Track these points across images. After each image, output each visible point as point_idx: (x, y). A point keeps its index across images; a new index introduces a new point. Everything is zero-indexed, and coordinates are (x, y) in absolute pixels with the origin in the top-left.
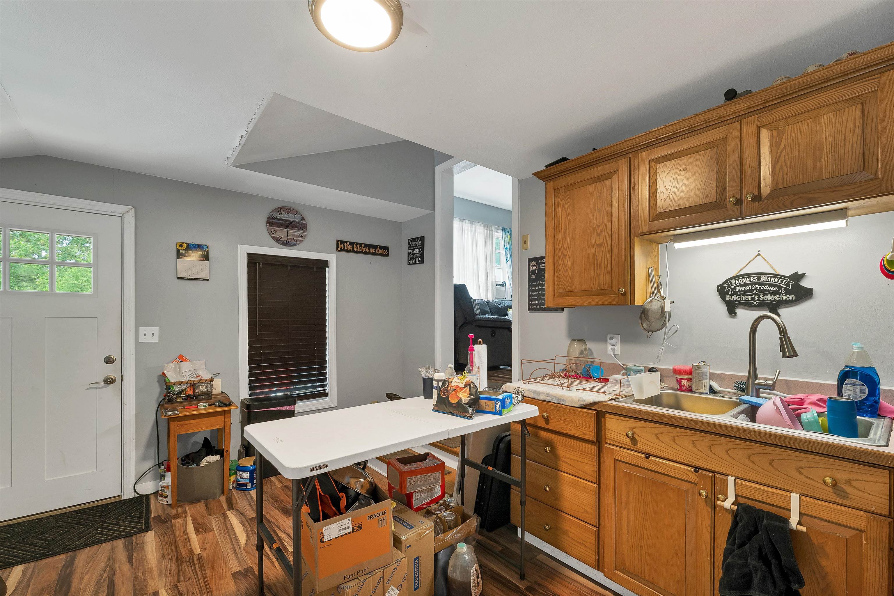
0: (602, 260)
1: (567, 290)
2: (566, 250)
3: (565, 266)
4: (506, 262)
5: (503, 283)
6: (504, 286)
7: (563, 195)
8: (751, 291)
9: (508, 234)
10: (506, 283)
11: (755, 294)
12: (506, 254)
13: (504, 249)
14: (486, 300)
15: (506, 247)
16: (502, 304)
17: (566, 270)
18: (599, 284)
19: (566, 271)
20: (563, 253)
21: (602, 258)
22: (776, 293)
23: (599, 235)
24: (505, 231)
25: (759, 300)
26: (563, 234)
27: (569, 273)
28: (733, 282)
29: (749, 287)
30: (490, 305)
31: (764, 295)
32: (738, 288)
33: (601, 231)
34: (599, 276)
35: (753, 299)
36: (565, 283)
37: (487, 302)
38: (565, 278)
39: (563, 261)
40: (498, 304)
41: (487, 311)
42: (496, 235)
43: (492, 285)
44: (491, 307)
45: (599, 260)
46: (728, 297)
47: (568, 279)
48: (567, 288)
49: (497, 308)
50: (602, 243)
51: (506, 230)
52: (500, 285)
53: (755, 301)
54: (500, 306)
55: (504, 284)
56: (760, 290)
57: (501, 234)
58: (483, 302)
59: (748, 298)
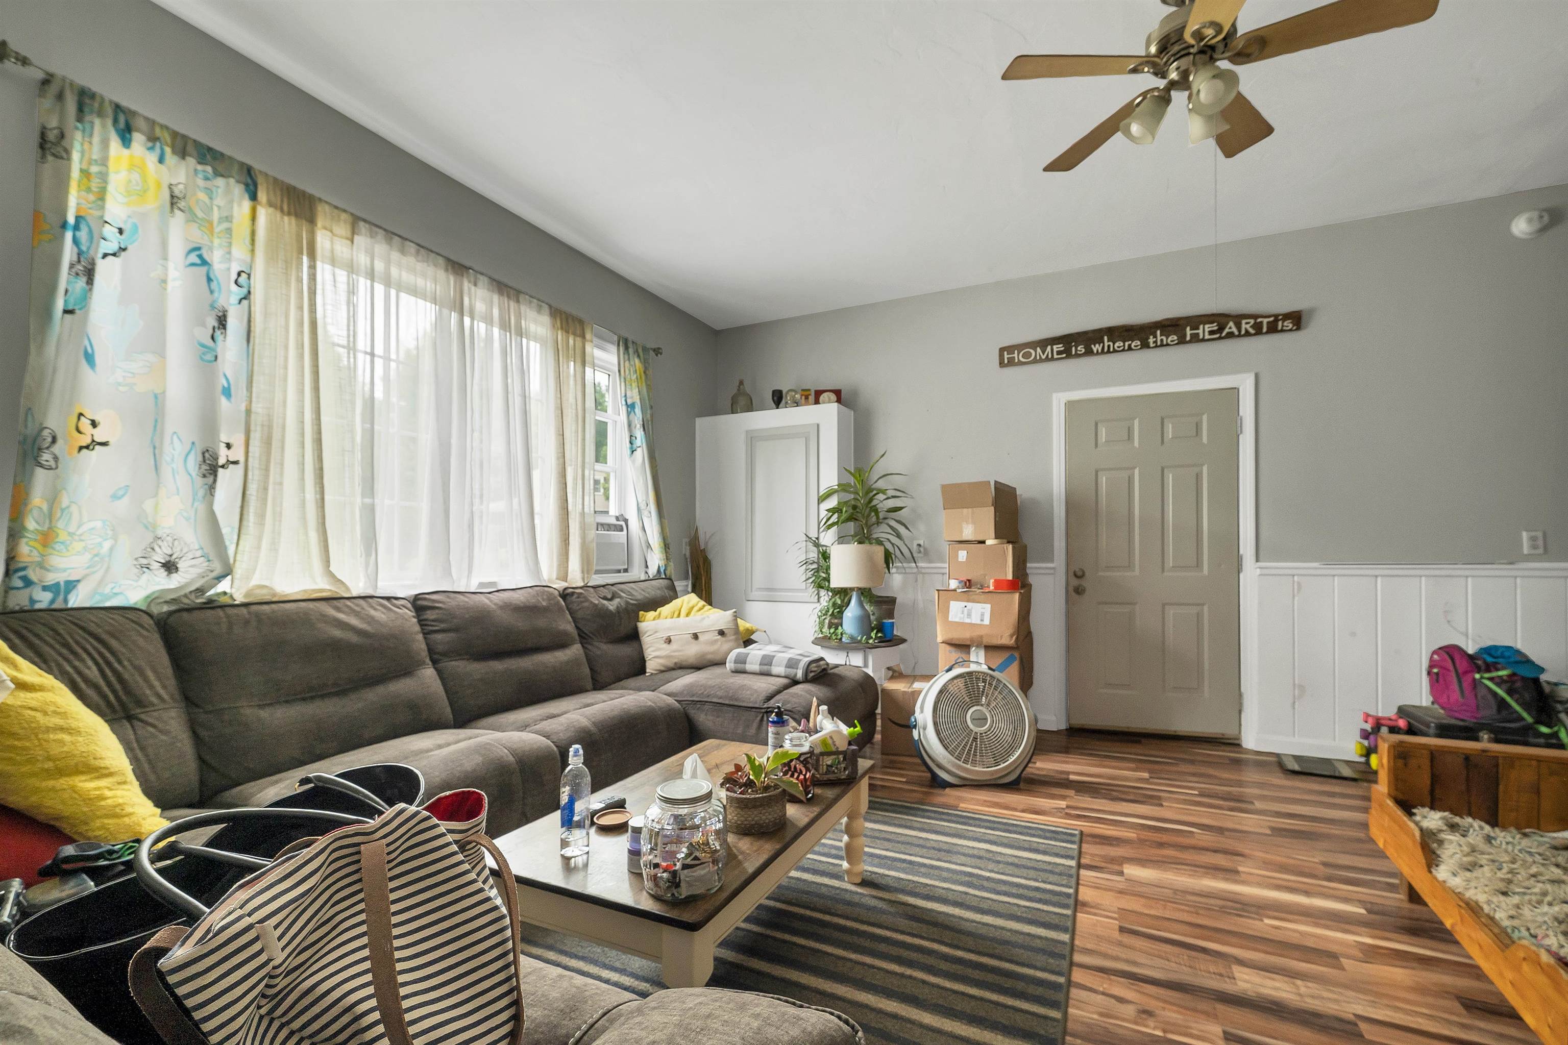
4: (629, 452)
5: (617, 519)
6: (622, 530)
9: (637, 361)
10: (626, 521)
12: (630, 425)
13: (624, 408)
14: (560, 585)
15: (629, 402)
16: (620, 597)
24: (627, 348)
30: (575, 607)
37: (565, 595)
40: (605, 598)
41: (565, 633)
42: (599, 359)
43: (583, 528)
44: (580, 615)
49: (601, 614)
51: (630, 345)
52: (608, 527)
54: (612, 606)
55: (623, 523)
57: (614, 359)
58: (550, 597)
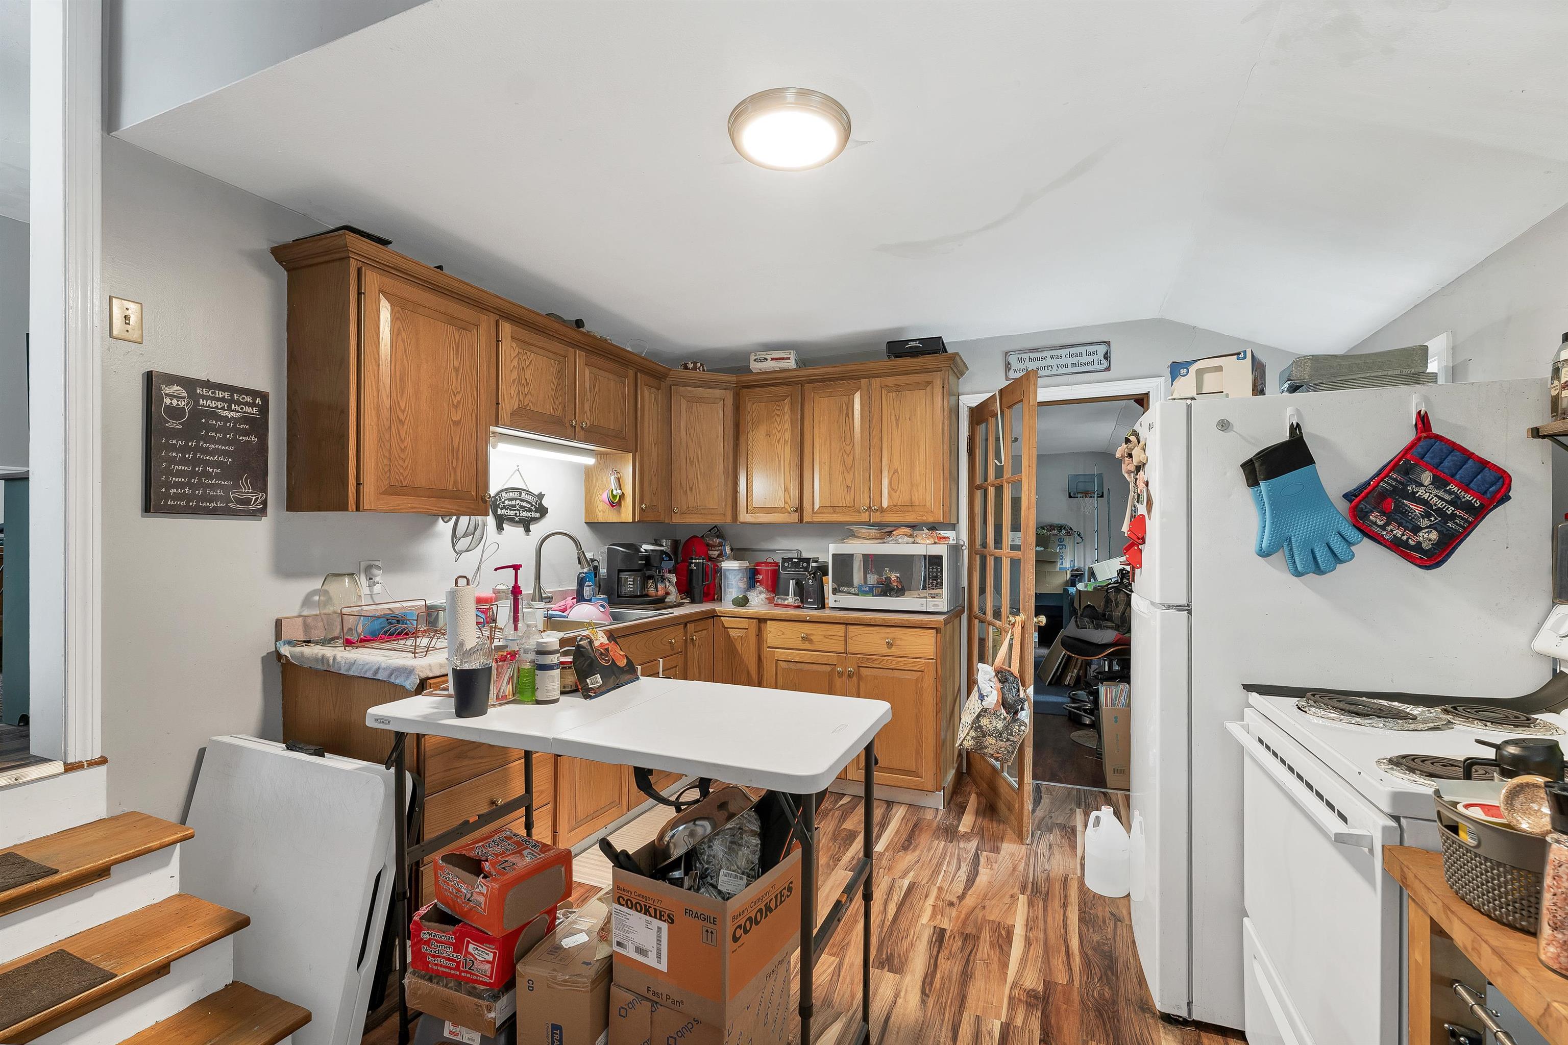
0: (459, 446)
1: (404, 484)
2: (403, 411)
3: (403, 441)
7: (399, 312)
8: (515, 506)
11: (518, 510)
17: (403, 448)
18: (455, 482)
19: (403, 450)
20: (398, 417)
21: (459, 443)
22: (530, 510)
23: (456, 407)
25: (519, 516)
26: (398, 382)
27: (408, 454)
28: (503, 494)
29: (513, 503)
31: (523, 511)
32: (507, 502)
33: (459, 402)
34: (455, 469)
35: (516, 514)
36: (402, 471)
38: (401, 462)
39: (399, 431)
45: (456, 446)
46: (499, 512)
47: (406, 465)
48: (405, 479)
50: (459, 422)
53: (517, 517)
56: (521, 507)
59: (512, 513)
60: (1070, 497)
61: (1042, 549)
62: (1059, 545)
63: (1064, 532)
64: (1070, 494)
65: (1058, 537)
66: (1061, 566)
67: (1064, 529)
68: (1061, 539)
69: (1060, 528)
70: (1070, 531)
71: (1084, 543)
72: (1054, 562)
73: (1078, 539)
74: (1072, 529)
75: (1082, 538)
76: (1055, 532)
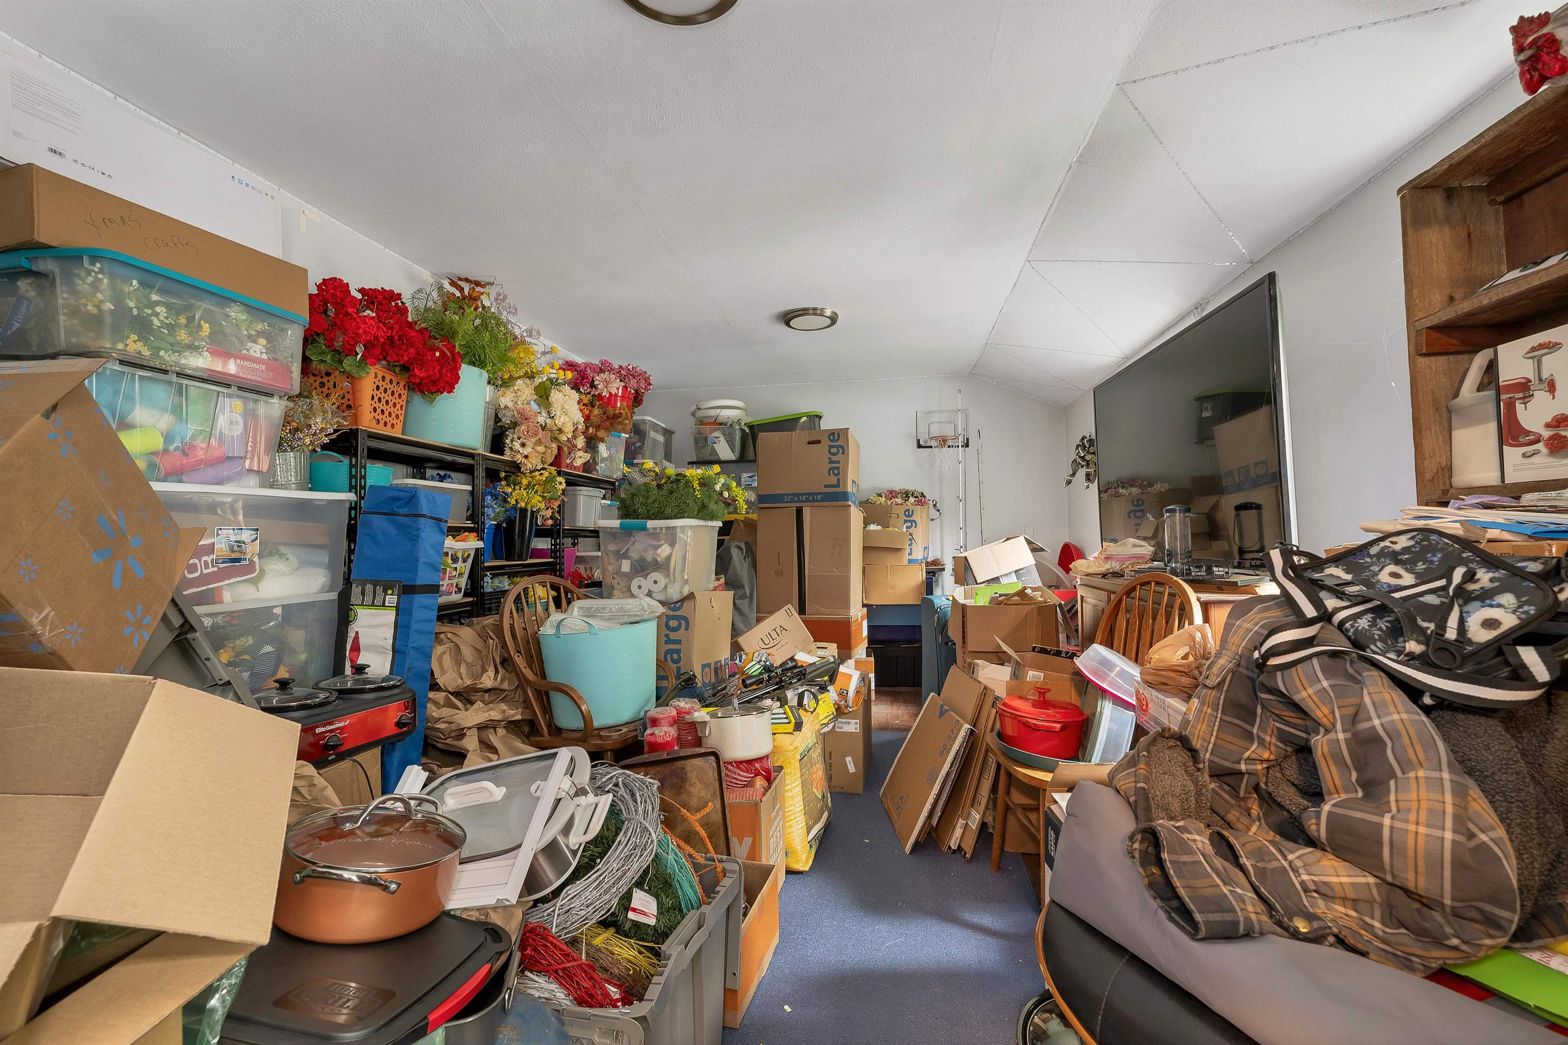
60: (919, 446)
61: (879, 528)
62: (906, 521)
63: (912, 500)
64: (919, 441)
65: (905, 507)
66: (911, 557)
67: (912, 495)
68: (908, 510)
69: (906, 495)
70: (921, 499)
71: (941, 519)
72: (898, 550)
73: (934, 513)
74: (925, 497)
75: (938, 511)
76: (899, 500)
